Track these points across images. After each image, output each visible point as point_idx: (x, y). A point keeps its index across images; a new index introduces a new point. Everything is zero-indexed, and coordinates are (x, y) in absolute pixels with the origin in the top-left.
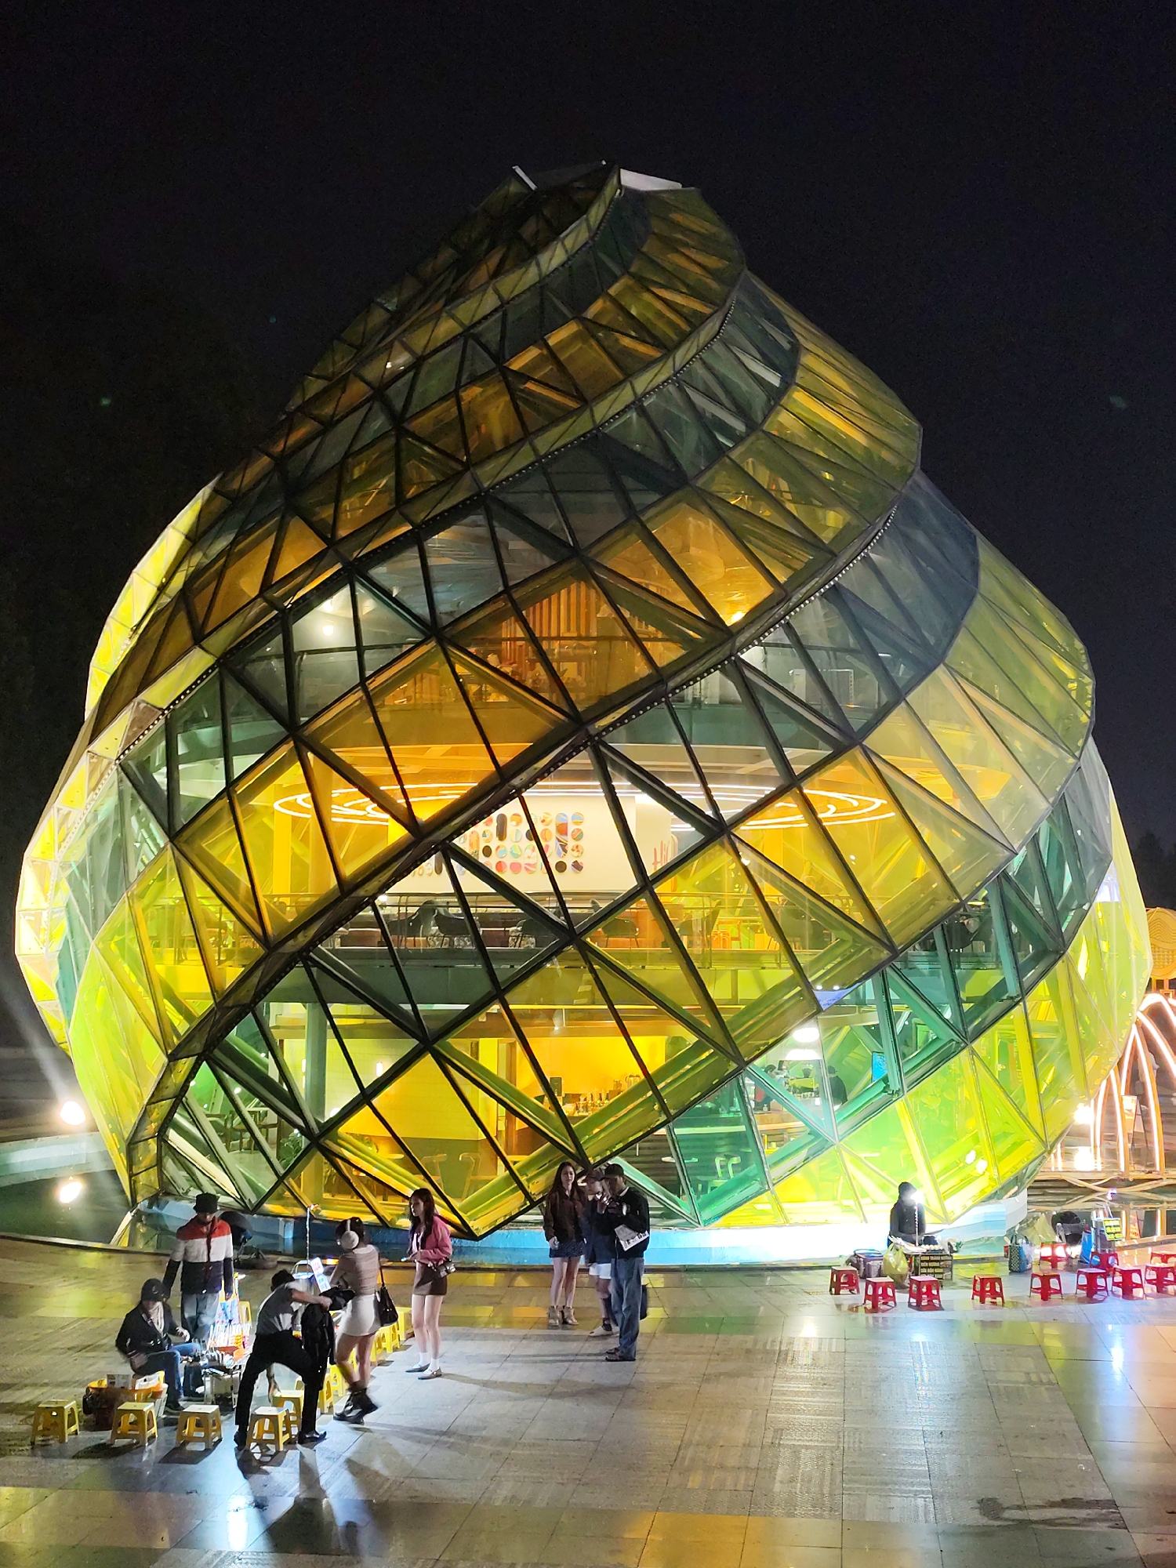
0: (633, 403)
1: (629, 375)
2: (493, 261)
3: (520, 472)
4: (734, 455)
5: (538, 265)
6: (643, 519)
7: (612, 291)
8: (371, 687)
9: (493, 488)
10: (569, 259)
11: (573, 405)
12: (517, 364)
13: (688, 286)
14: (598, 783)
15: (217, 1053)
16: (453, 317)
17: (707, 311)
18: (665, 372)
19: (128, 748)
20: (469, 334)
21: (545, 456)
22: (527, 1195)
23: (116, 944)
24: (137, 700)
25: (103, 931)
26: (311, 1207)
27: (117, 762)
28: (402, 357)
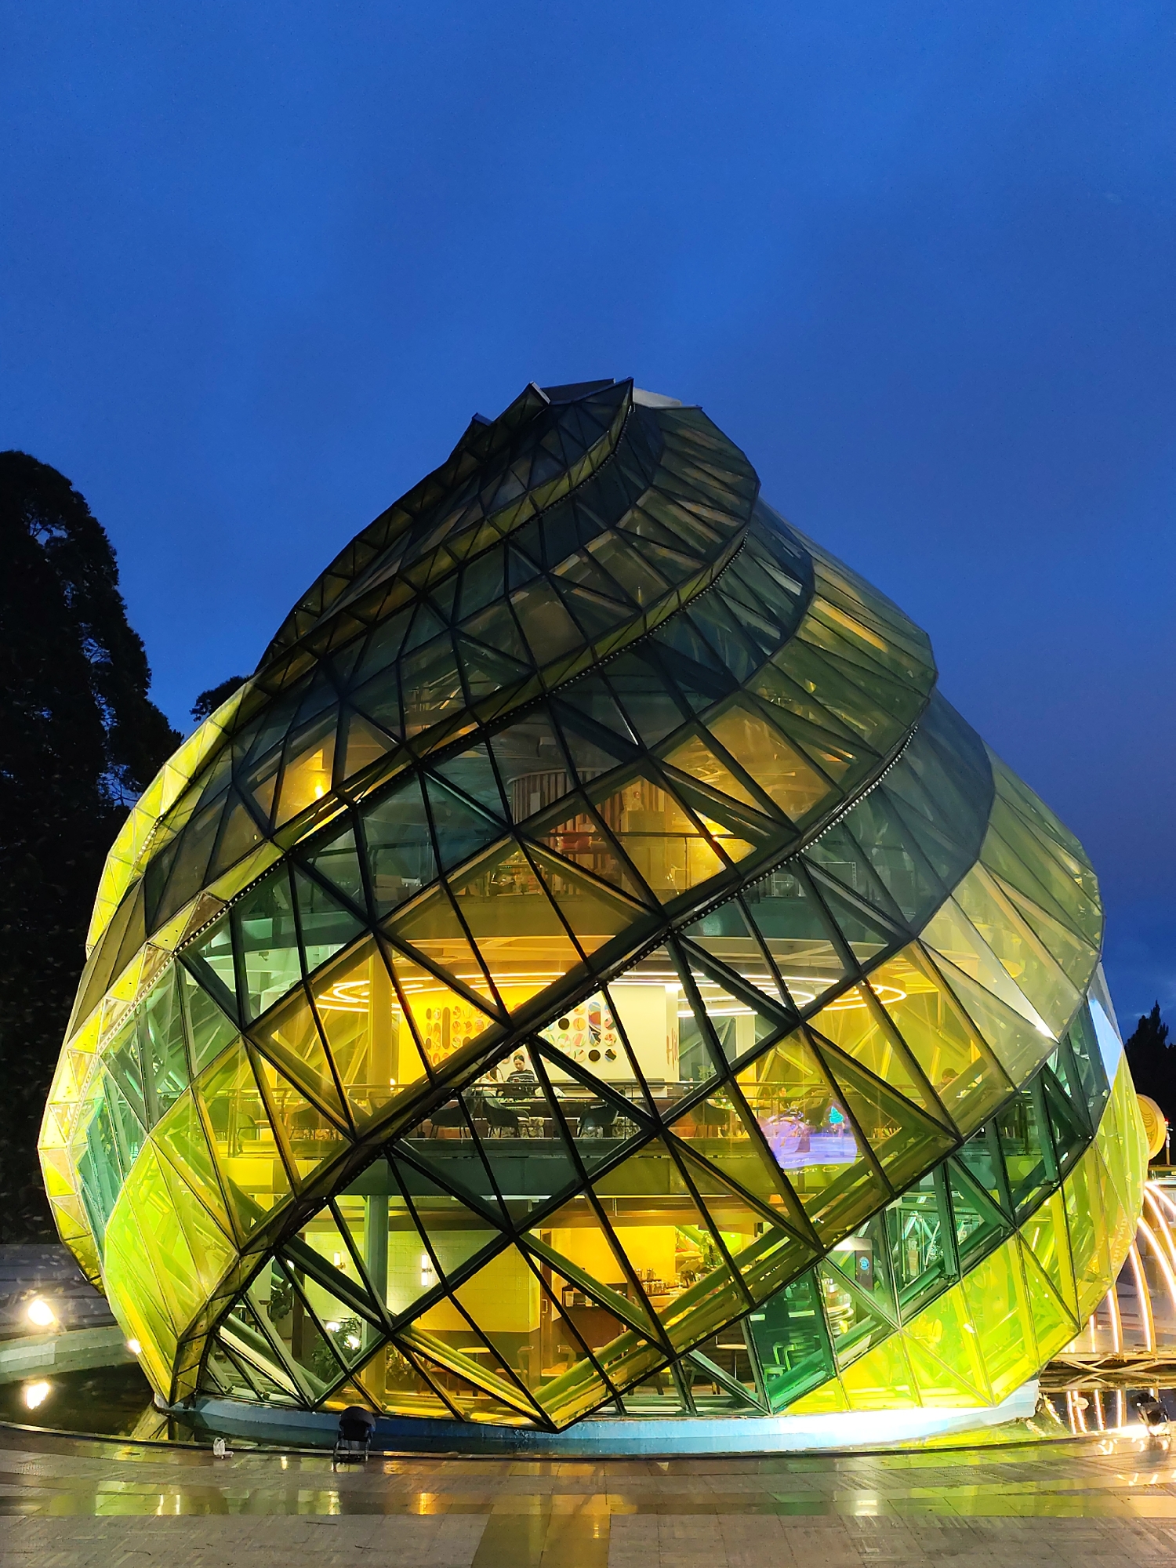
0: (678, 610)
1: (674, 587)
2: (523, 472)
3: (579, 674)
4: (774, 661)
5: (569, 476)
6: (702, 720)
7: (641, 502)
8: (449, 881)
9: (556, 689)
10: (594, 472)
11: (626, 614)
12: (559, 571)
13: (710, 499)
14: (676, 974)
15: (286, 1247)
16: (493, 524)
18: (703, 582)
19: (188, 941)
20: (507, 541)
21: (603, 659)
22: (610, 1386)
23: (171, 1136)
24: (202, 893)
25: (160, 1124)
26: (379, 1404)
27: (175, 953)
28: (445, 562)
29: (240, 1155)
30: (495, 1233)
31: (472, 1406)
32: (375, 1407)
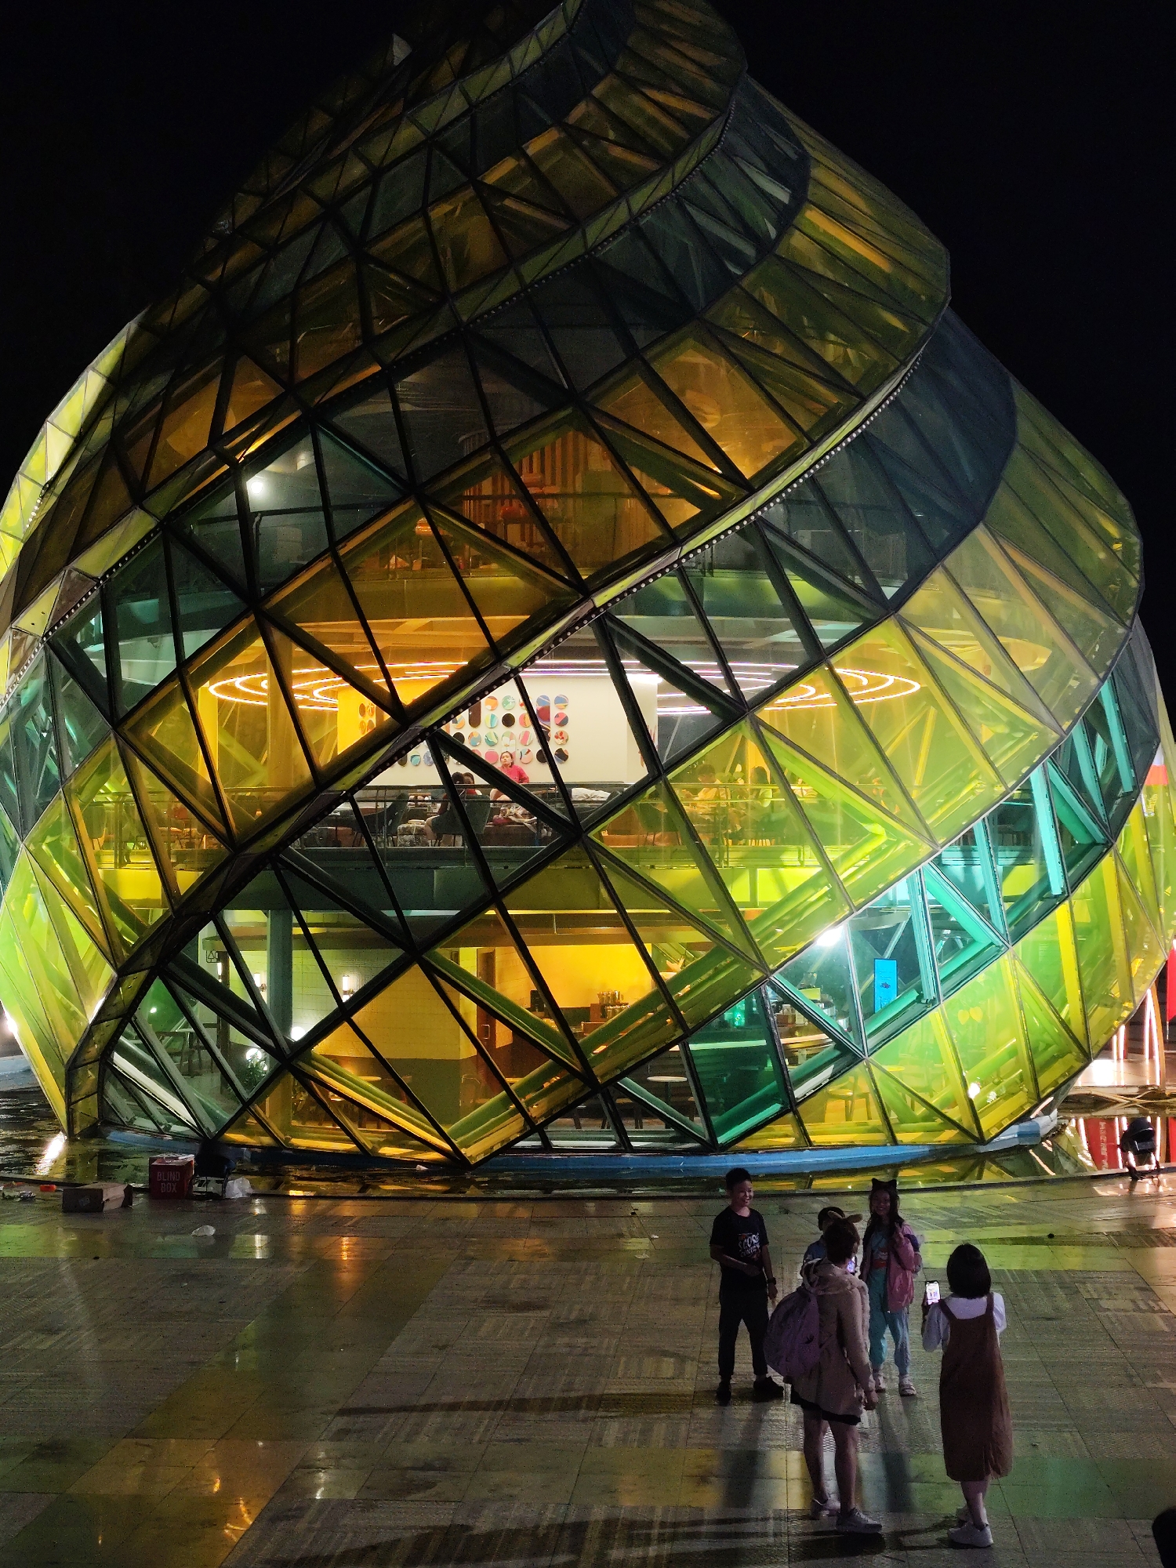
0: (629, 222)
1: (623, 192)
2: (458, 55)
3: (503, 303)
4: (745, 283)
5: (510, 61)
6: (646, 357)
7: (597, 91)
8: (342, 552)
9: (473, 321)
10: (544, 55)
11: (561, 225)
12: (492, 177)
13: (684, 87)
14: (603, 662)
15: (171, 965)
16: (414, 122)
17: (706, 115)
18: (662, 188)
19: (58, 624)
20: (432, 142)
21: (532, 285)
22: (528, 1120)
23: (49, 845)
24: (68, 569)
25: (34, 832)
26: (281, 1136)
27: (45, 639)
28: (357, 170)
29: (128, 866)
30: (397, 953)
31: (382, 1140)
32: (275, 1139)
